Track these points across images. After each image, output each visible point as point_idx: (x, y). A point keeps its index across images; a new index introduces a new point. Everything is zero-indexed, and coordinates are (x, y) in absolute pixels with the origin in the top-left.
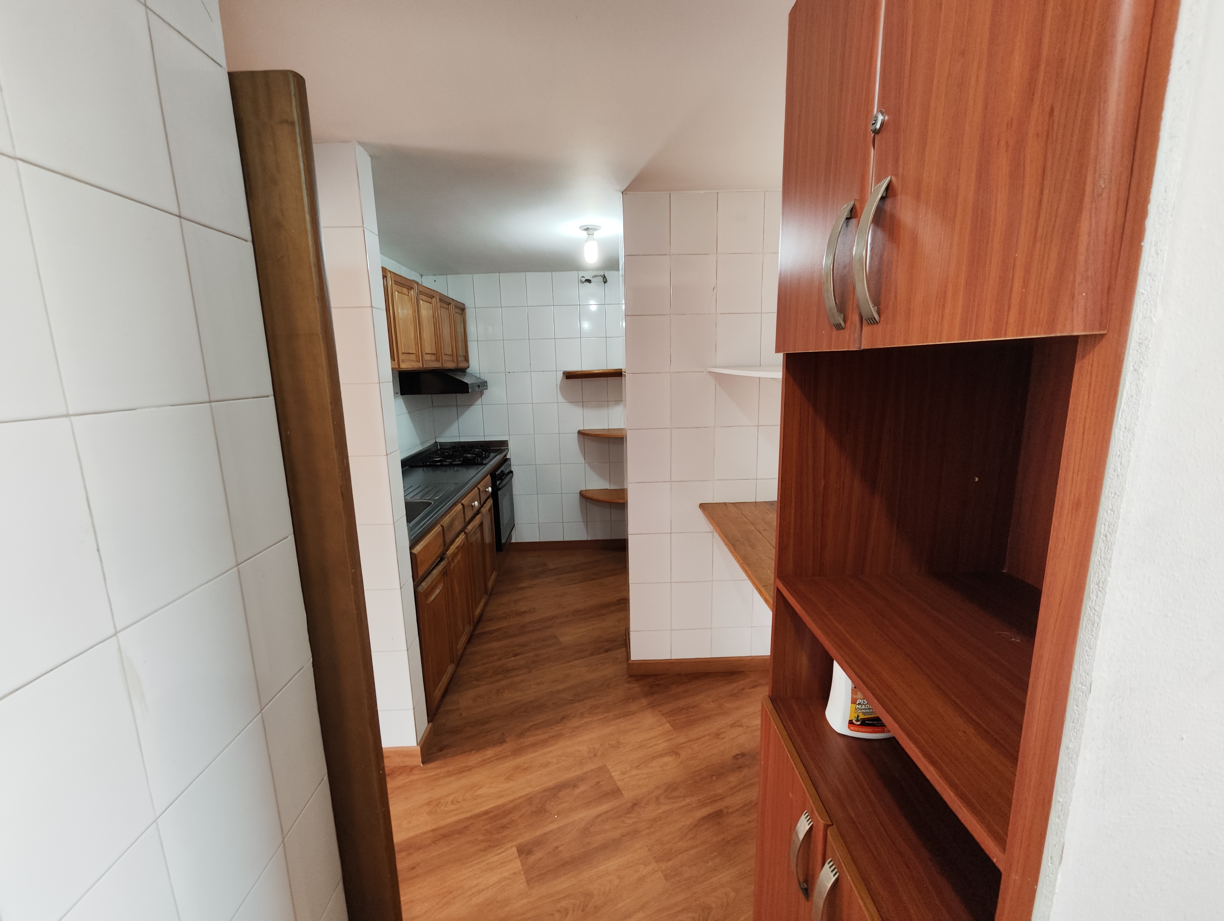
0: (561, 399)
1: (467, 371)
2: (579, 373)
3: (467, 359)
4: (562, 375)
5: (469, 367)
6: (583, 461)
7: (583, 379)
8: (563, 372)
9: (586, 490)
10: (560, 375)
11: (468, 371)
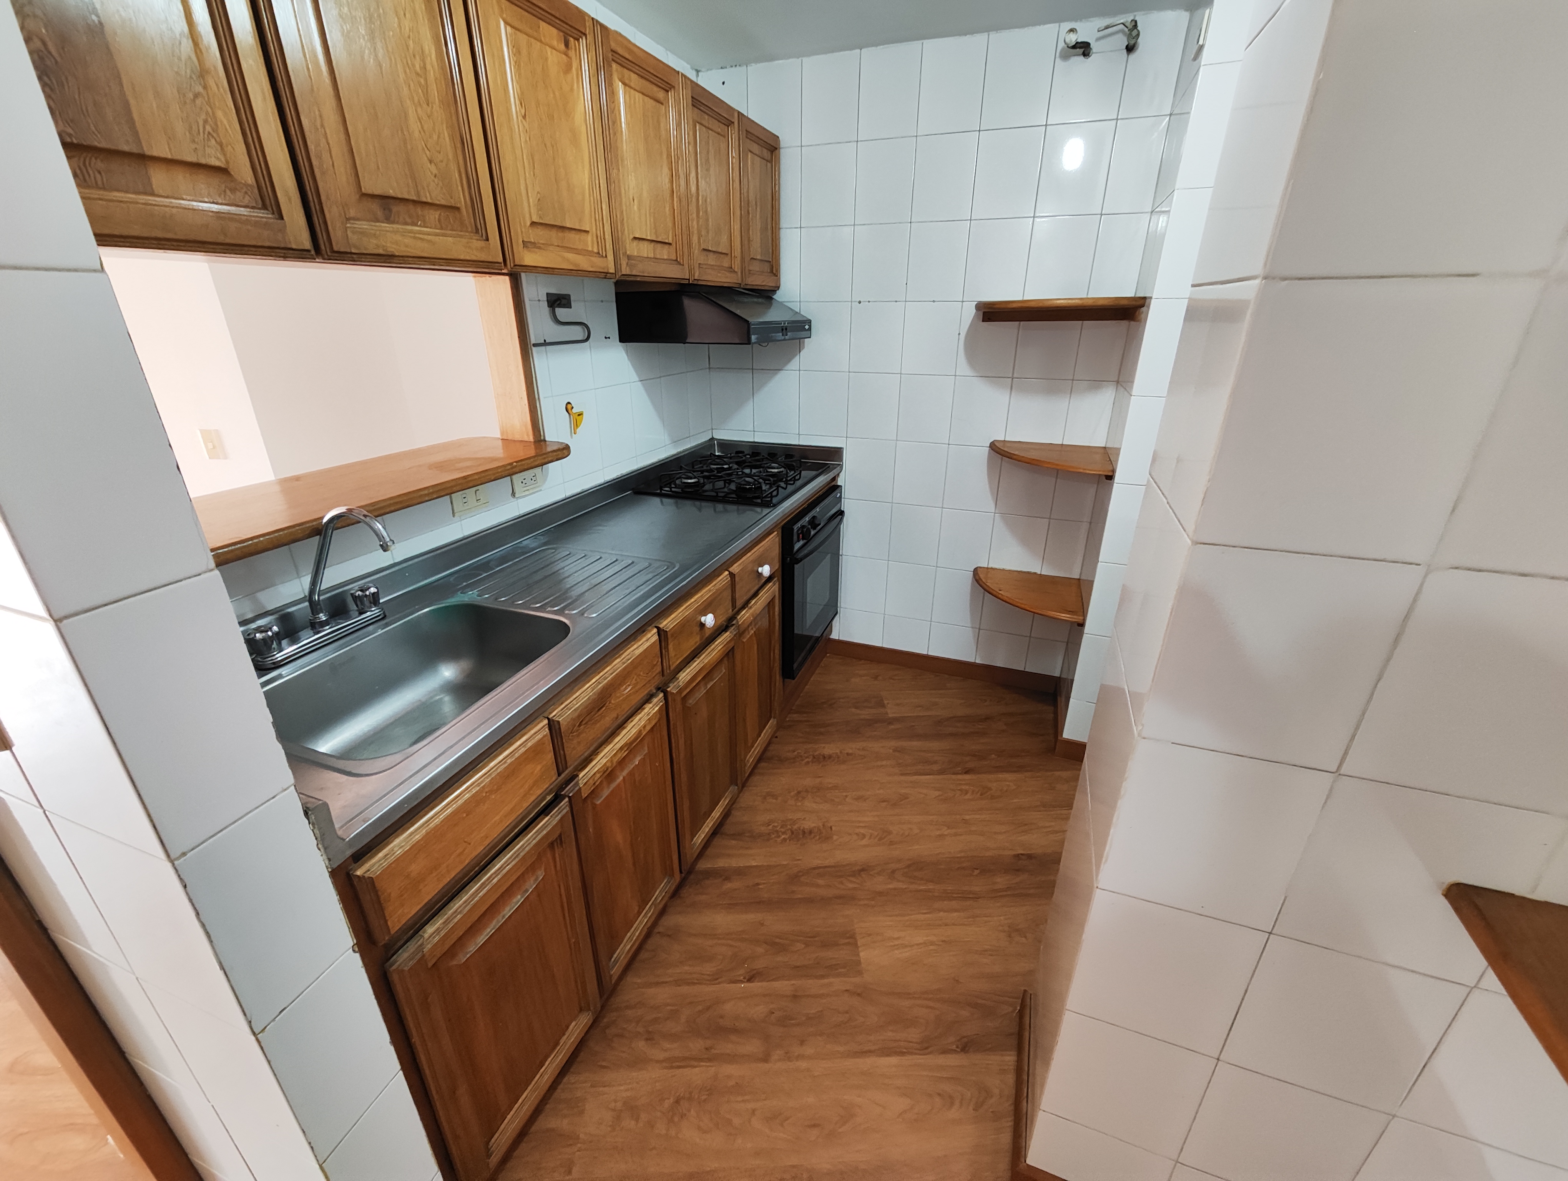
0: (964, 368)
1: (774, 297)
2: (1014, 305)
3: (774, 269)
4: (975, 311)
5: (778, 288)
6: (992, 508)
7: (1022, 323)
8: (976, 303)
9: (987, 568)
10: (970, 312)
11: (778, 296)
